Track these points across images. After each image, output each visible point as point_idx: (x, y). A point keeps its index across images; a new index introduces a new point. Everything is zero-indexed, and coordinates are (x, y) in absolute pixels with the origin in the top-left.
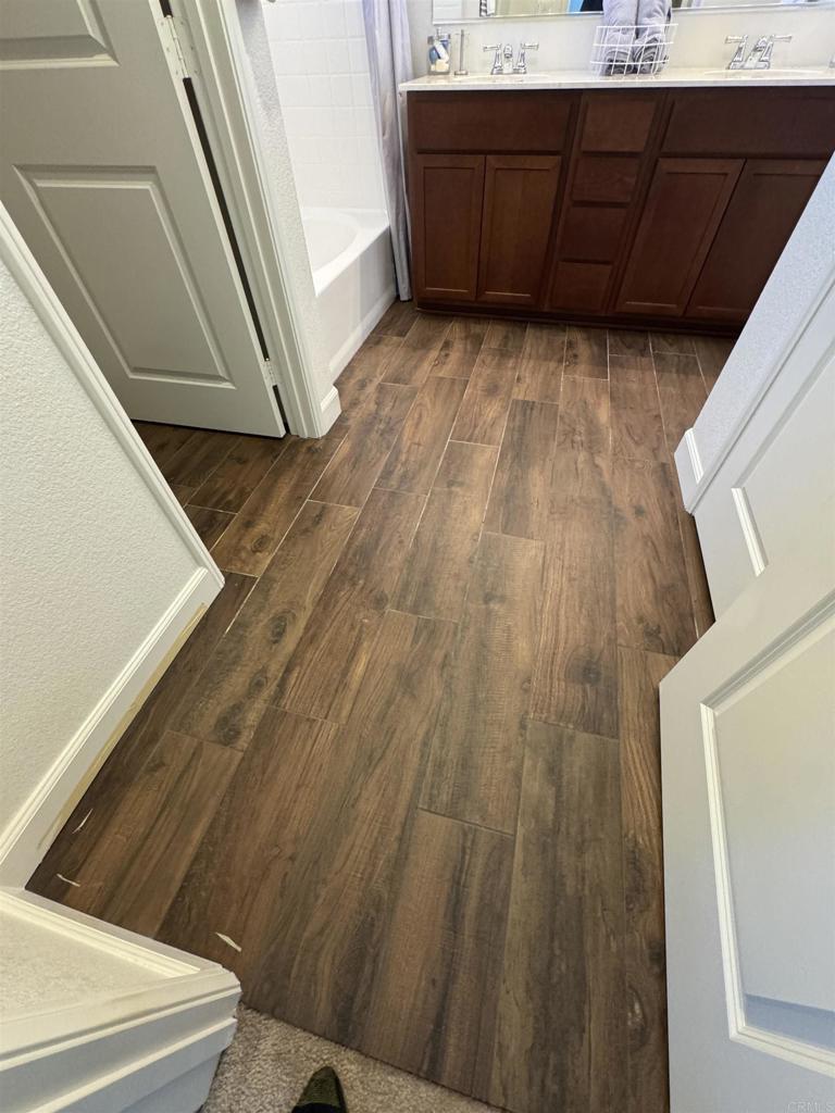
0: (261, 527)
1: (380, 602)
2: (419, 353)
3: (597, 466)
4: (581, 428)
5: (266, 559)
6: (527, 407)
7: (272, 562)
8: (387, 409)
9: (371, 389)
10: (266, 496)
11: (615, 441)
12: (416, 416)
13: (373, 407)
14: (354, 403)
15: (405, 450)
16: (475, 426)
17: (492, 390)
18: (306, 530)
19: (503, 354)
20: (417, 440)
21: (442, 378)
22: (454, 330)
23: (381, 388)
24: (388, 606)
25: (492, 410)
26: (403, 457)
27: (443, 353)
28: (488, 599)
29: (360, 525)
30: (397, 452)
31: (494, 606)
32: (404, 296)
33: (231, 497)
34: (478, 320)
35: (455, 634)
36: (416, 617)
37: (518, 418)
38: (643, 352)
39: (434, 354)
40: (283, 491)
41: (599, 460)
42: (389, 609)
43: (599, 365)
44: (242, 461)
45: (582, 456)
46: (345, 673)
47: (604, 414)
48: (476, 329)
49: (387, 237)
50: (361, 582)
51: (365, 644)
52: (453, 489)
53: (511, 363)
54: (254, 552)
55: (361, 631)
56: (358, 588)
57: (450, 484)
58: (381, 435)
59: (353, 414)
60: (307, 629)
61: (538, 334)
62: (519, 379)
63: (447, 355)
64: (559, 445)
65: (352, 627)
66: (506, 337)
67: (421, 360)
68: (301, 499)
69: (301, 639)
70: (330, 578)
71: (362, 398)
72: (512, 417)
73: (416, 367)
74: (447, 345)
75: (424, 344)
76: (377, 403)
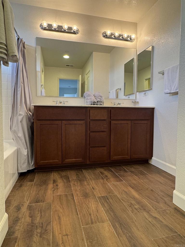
3: (155, 218)
6: (105, 198)
13: (28, 219)
16: (90, 215)
17: (86, 196)
19: (81, 181)
20: (64, 234)
21: (60, 196)
22: (54, 176)
23: (30, 208)
25: (93, 205)
27: (55, 185)
34: (62, 171)
37: (106, 205)
38: (125, 171)
39: (51, 186)
41: (153, 214)
45: (145, 214)
47: (135, 194)
48: (64, 174)
53: (85, 183)
58: (40, 237)
62: (93, 188)
63: (57, 185)
66: (77, 174)
67: (46, 189)
71: (20, 216)
72: (102, 204)
74: (54, 181)
75: (45, 183)
76: (31, 217)
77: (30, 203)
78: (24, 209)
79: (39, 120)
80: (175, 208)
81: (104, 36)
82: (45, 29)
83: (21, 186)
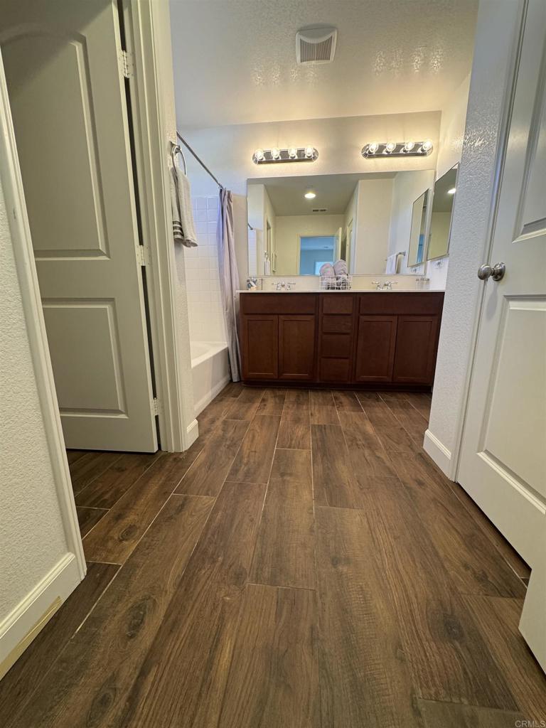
0: (131, 518)
1: (239, 577)
2: (247, 405)
3: (379, 457)
4: (359, 437)
5: (130, 546)
6: (321, 428)
7: (137, 549)
8: (231, 433)
9: (219, 423)
10: (138, 493)
11: (383, 443)
12: (251, 436)
14: (209, 431)
15: (246, 456)
16: (292, 440)
17: (297, 421)
18: (171, 518)
19: (298, 403)
20: (253, 450)
21: (264, 416)
22: (266, 394)
24: (248, 579)
25: (300, 431)
26: (245, 460)
27: (262, 404)
28: (335, 562)
29: (216, 510)
30: (240, 458)
31: (343, 569)
32: (235, 380)
33: (107, 497)
34: (279, 389)
35: (315, 602)
36: (275, 588)
37: (318, 434)
38: (378, 400)
39: (257, 405)
40: (153, 488)
41: (378, 454)
42: (248, 582)
43: (357, 407)
44: (121, 470)
45: (367, 452)
47: (370, 429)
48: (280, 393)
49: (226, 352)
50: (220, 559)
51: (229, 626)
52: (285, 478)
53: (305, 407)
54: (121, 541)
55: (223, 612)
56: (218, 564)
58: (228, 448)
59: (208, 437)
60: (167, 616)
61: (316, 394)
62: (311, 414)
63: (265, 405)
64: (349, 447)
65: (215, 608)
66: (298, 396)
67: (249, 408)
68: (166, 493)
69: (160, 628)
70: (192, 558)
71: (212, 428)
72: (314, 433)
73: (247, 411)
74: (264, 400)
75: (250, 401)
79: (247, 314)
81: (365, 155)
82: (260, 162)
83: (221, 400)
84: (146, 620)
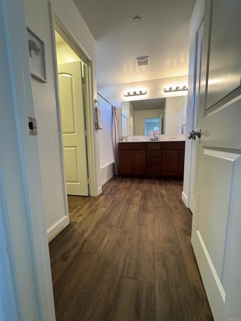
0: (81, 212)
1: (111, 227)
3: (164, 200)
4: (159, 194)
6: (146, 191)
7: (82, 219)
8: (113, 192)
10: (83, 206)
11: (167, 196)
12: (120, 192)
13: (110, 191)
14: (105, 191)
16: (134, 194)
17: (137, 188)
18: (92, 212)
19: (139, 183)
20: (120, 197)
21: (125, 187)
22: (128, 180)
23: (111, 188)
24: (114, 227)
25: (138, 192)
26: (117, 199)
28: (140, 225)
29: (106, 211)
30: (115, 198)
31: (142, 227)
33: (73, 207)
34: (133, 178)
35: (132, 233)
37: (144, 193)
38: (171, 182)
39: (124, 183)
40: (87, 205)
43: (161, 184)
44: (77, 200)
45: (160, 199)
46: (101, 242)
47: (164, 192)
49: (113, 164)
50: (106, 222)
51: (107, 236)
53: (141, 184)
54: (78, 217)
55: (106, 233)
56: (105, 224)
57: (129, 204)
58: (111, 196)
60: (91, 232)
61: (147, 180)
62: (143, 187)
63: (127, 183)
64: (154, 197)
65: (104, 232)
66: (140, 181)
67: (121, 184)
68: (91, 207)
69: (89, 235)
70: (98, 222)
71: (107, 190)
72: (142, 192)
73: (119, 185)
75: (121, 182)
76: (111, 191)
77: (113, 187)
78: (109, 189)
79: (121, 150)
80: (180, 200)
81: (165, 91)
82: (126, 96)
83: (111, 181)
84: (86, 233)
